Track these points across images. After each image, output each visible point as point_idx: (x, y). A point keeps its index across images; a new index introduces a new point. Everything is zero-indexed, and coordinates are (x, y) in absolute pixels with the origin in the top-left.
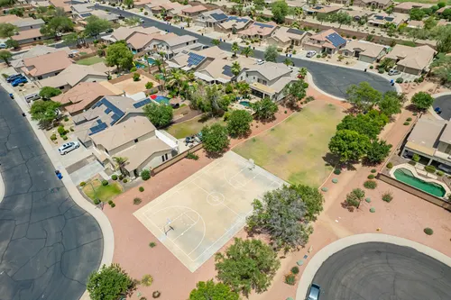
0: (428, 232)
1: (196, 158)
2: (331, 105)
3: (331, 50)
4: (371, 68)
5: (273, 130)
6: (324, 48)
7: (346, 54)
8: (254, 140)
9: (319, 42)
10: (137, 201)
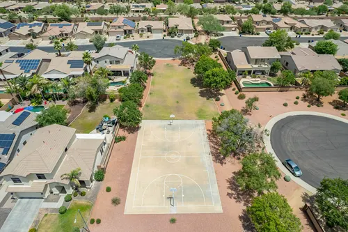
0: (285, 105)
1: (124, 138)
2: (168, 65)
3: (130, 31)
4: (165, 36)
5: (150, 94)
6: (125, 31)
7: (142, 31)
8: (147, 106)
9: (119, 27)
10: (115, 202)
